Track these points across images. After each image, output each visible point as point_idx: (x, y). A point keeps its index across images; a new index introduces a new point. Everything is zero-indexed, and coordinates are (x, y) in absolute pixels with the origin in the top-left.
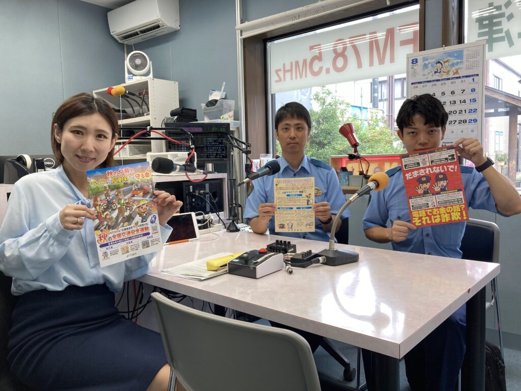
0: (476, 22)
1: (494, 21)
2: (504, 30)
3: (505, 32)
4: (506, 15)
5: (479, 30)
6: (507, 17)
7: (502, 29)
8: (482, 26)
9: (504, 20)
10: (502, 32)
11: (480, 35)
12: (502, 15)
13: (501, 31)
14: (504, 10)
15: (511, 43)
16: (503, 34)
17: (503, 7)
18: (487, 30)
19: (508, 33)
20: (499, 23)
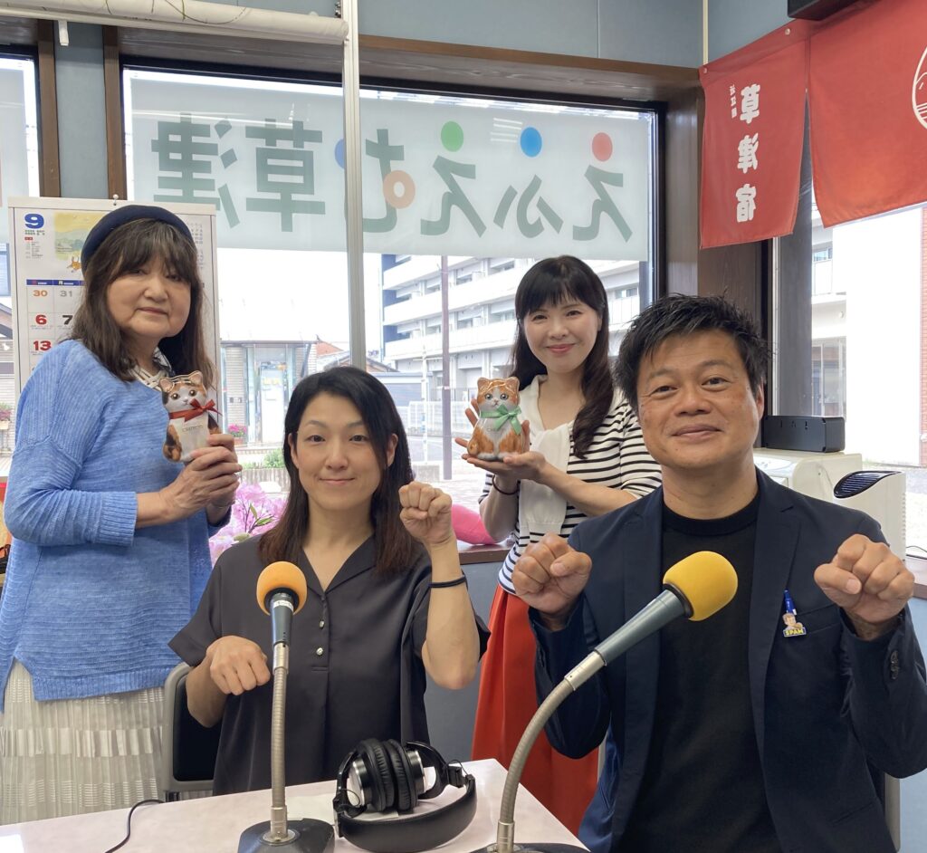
0: (154, 150)
1: (195, 157)
2: (218, 185)
3: (219, 189)
4: (221, 151)
5: (161, 169)
6: (222, 157)
7: (212, 182)
8: (166, 164)
9: (216, 161)
10: (214, 190)
11: (164, 183)
12: (212, 149)
13: (209, 185)
14: (214, 138)
15: (233, 219)
16: (215, 194)
17: (213, 132)
18: (179, 175)
19: (224, 191)
20: (206, 167)
